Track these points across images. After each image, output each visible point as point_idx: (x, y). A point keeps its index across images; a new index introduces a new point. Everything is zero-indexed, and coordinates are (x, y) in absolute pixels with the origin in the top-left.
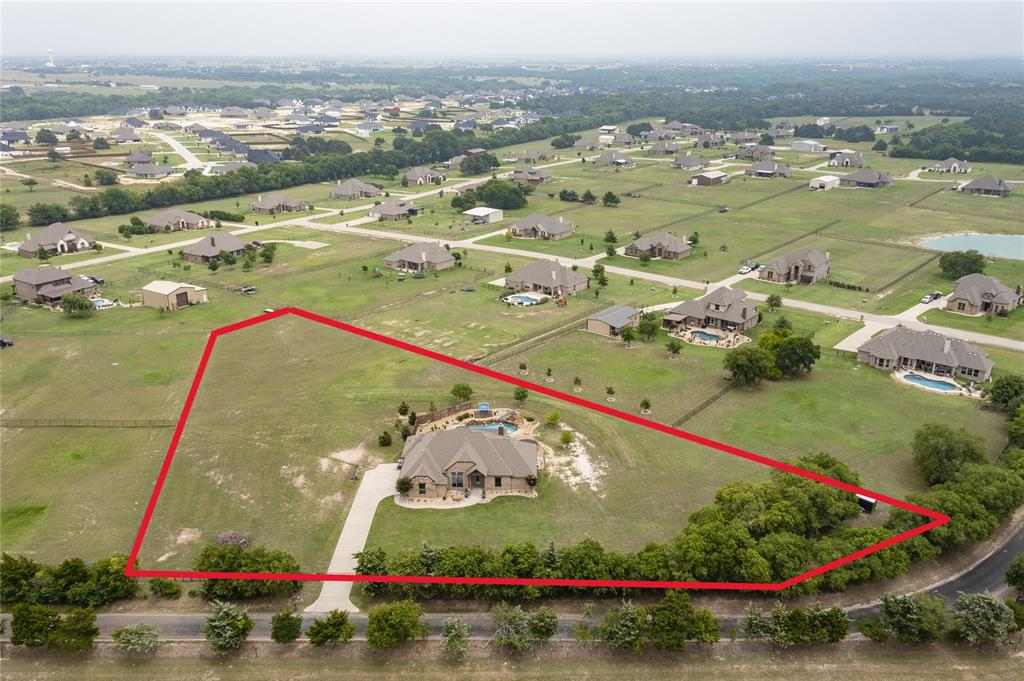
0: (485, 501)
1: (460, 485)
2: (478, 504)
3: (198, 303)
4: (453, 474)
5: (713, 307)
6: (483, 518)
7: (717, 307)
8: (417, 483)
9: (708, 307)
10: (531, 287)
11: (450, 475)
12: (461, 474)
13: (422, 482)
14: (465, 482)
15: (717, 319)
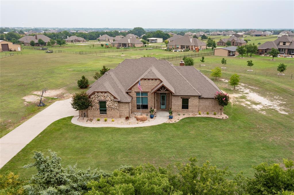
0: (173, 121)
1: (145, 107)
2: (165, 124)
3: (15, 51)
4: (138, 93)
5: (281, 44)
6: (173, 136)
7: (284, 43)
8: (96, 101)
9: (279, 44)
10: (180, 47)
11: (134, 95)
12: (146, 93)
13: (102, 99)
14: (151, 102)
15: (285, 49)
